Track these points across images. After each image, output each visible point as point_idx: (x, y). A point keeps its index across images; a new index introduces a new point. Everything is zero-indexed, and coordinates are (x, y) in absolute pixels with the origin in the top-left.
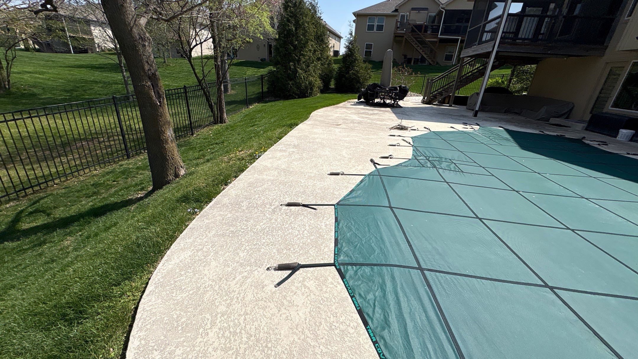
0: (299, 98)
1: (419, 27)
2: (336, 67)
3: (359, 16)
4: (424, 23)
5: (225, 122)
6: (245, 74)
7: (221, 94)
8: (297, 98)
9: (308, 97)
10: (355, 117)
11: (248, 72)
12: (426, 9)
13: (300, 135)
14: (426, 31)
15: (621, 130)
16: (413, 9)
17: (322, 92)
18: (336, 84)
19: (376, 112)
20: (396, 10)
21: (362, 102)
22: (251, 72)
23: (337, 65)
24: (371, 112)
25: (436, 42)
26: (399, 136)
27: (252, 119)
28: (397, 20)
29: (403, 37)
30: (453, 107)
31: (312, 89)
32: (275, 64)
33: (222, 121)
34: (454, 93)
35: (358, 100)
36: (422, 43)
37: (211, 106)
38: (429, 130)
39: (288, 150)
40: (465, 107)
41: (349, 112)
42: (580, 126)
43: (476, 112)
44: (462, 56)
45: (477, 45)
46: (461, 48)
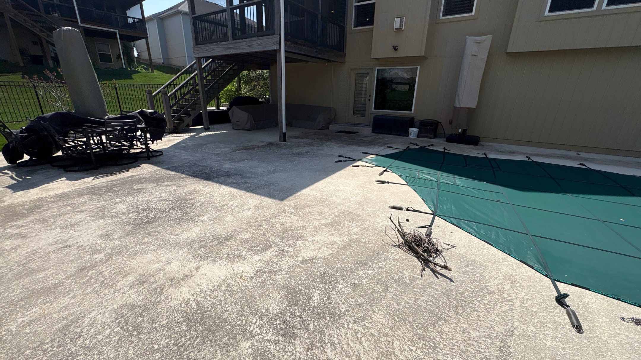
15: (410, 129)
34: (206, 111)
42: (368, 130)
43: (284, 134)
44: (197, 56)
45: (230, 38)
46: (124, 46)
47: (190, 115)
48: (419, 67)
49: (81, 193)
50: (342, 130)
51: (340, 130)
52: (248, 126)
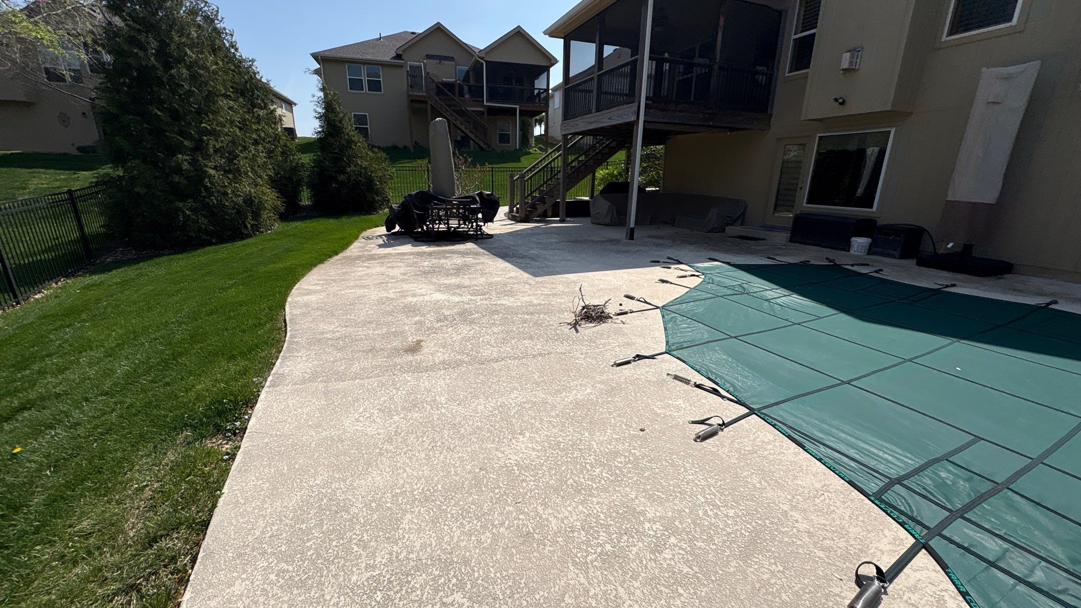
1: (450, 86)
2: (306, 159)
3: (327, 62)
4: (455, 80)
12: (452, 59)
14: (461, 94)
15: (853, 239)
16: (429, 57)
17: (284, 217)
18: (315, 196)
20: (398, 57)
21: (398, 234)
23: (307, 156)
25: (483, 113)
26: (638, 357)
28: (406, 73)
29: (425, 102)
30: (568, 222)
31: (256, 215)
34: (564, 198)
35: (388, 230)
42: (782, 237)
43: (632, 230)
44: (564, 133)
45: (594, 111)
46: (523, 124)
47: (545, 203)
48: (893, 130)
49: (412, 254)
50: (744, 234)
51: (741, 234)
52: (608, 220)
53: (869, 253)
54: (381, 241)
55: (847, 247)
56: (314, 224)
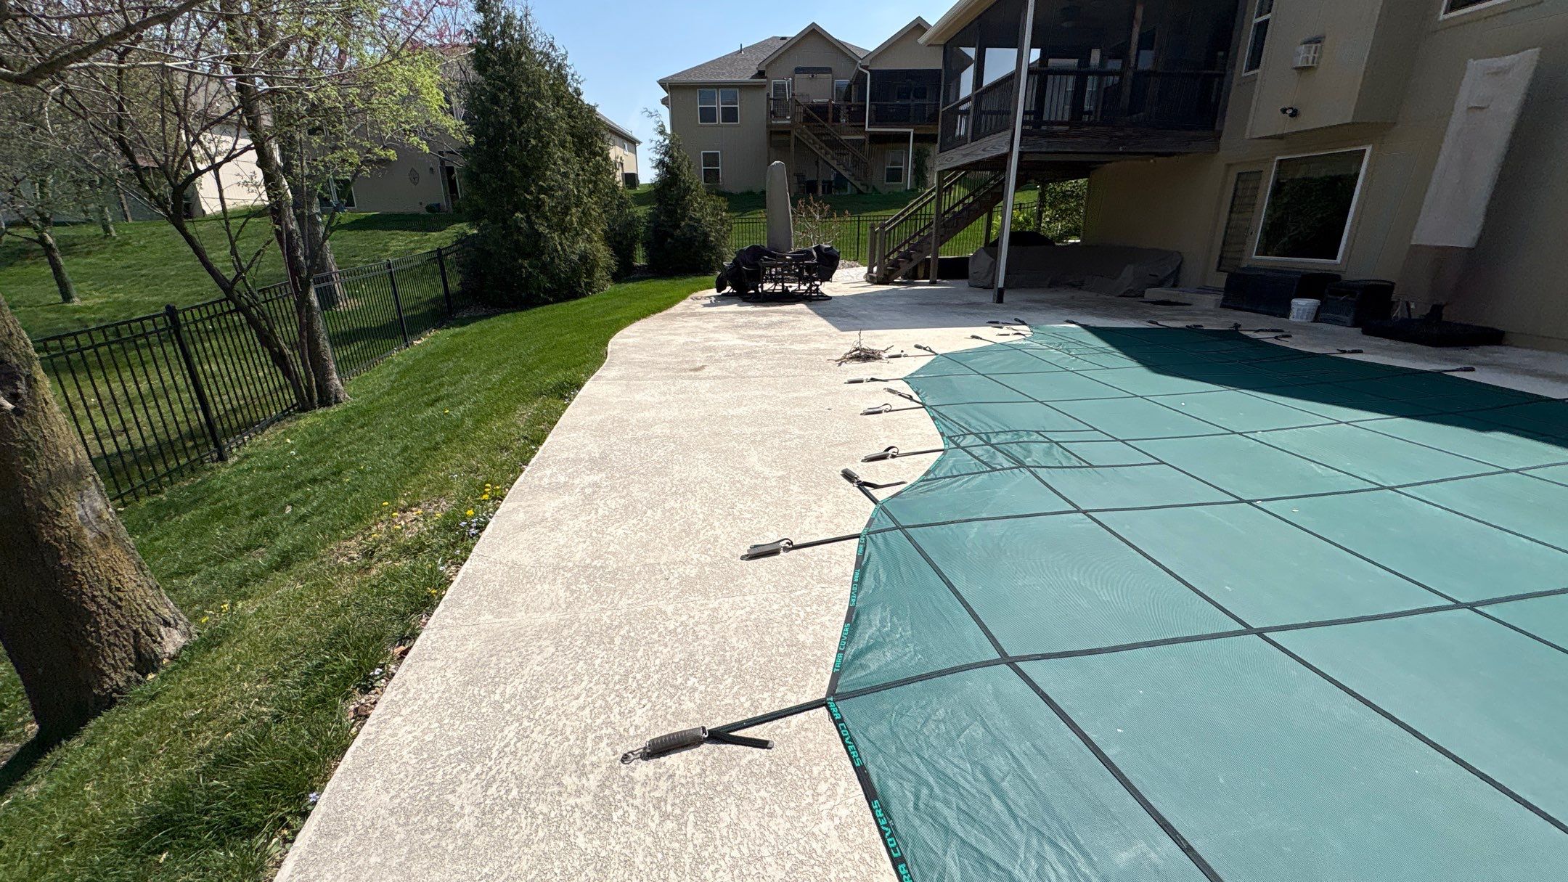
0: (558, 300)
1: (821, 110)
2: (642, 211)
3: (676, 89)
4: (830, 101)
5: (337, 401)
6: (387, 251)
7: (311, 319)
8: (552, 303)
9: (583, 295)
10: (730, 339)
11: (394, 243)
12: (828, 70)
13: (598, 418)
14: (836, 119)
15: (1294, 301)
16: (799, 70)
17: (617, 278)
18: (650, 256)
19: (776, 318)
20: (761, 74)
21: (727, 295)
22: (400, 243)
23: (644, 208)
24: (764, 320)
25: (862, 142)
26: (873, 380)
27: (428, 380)
28: (768, 95)
29: (789, 133)
30: (940, 284)
31: (590, 274)
32: (474, 219)
33: (327, 398)
34: (936, 254)
35: (719, 291)
36: (835, 145)
37: (280, 360)
38: (931, 351)
39: (577, 481)
40: (965, 282)
41: (710, 326)
42: (1211, 301)
43: (1000, 292)
44: (938, 169)
45: (969, 140)
48: (1369, 149)
49: (734, 312)
53: (1316, 320)
54: (708, 301)
55: (1285, 311)
56: (644, 286)
